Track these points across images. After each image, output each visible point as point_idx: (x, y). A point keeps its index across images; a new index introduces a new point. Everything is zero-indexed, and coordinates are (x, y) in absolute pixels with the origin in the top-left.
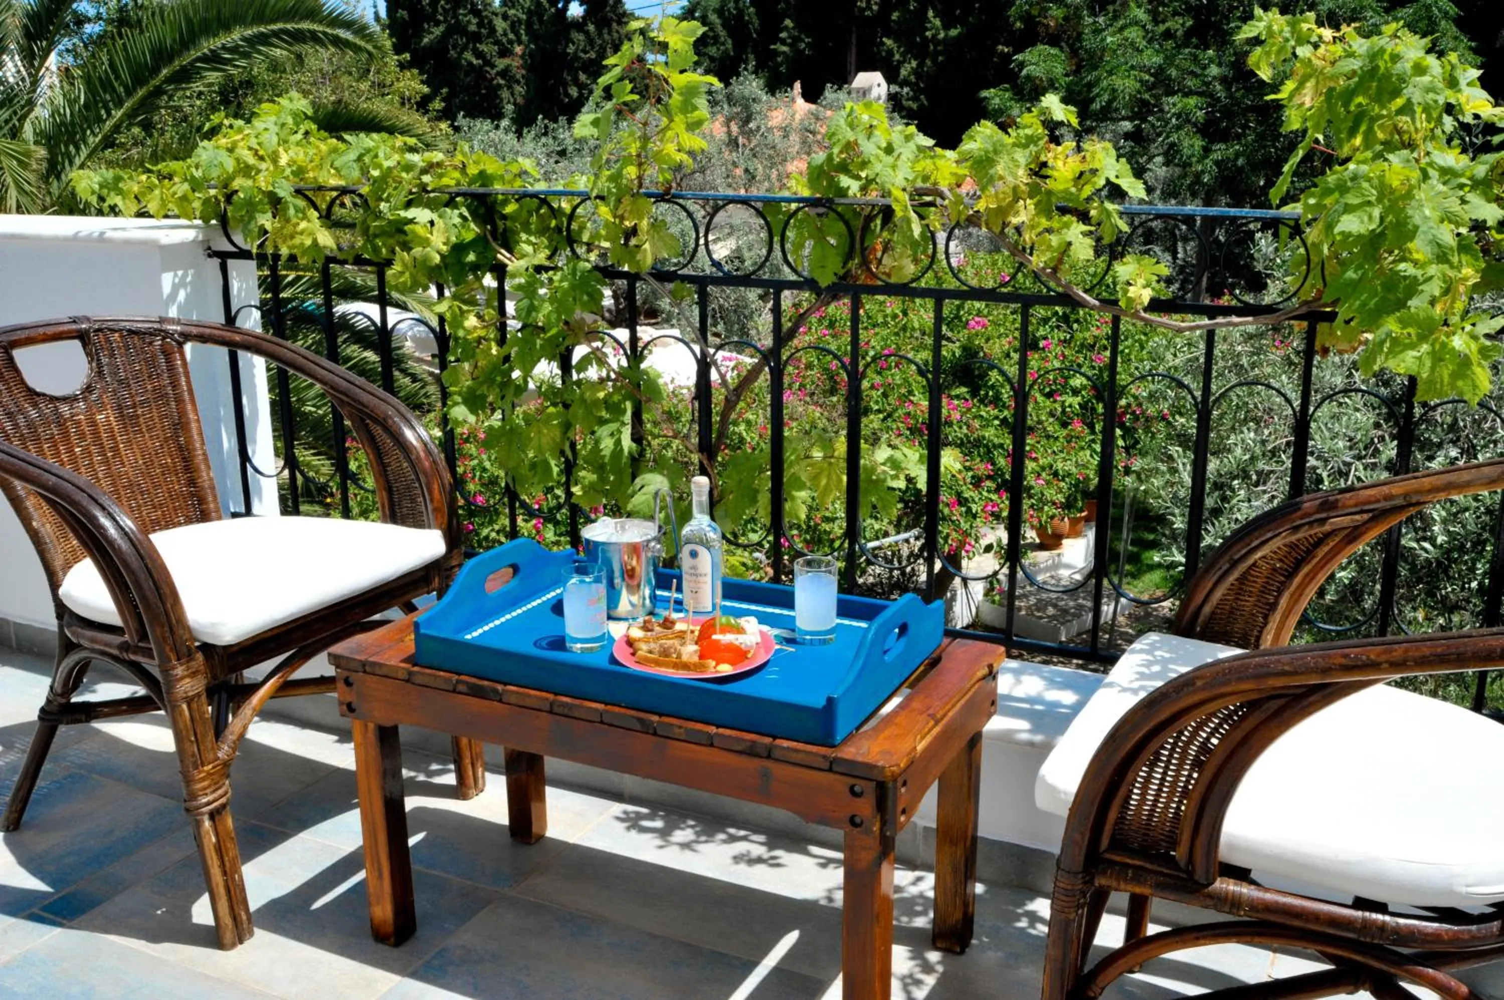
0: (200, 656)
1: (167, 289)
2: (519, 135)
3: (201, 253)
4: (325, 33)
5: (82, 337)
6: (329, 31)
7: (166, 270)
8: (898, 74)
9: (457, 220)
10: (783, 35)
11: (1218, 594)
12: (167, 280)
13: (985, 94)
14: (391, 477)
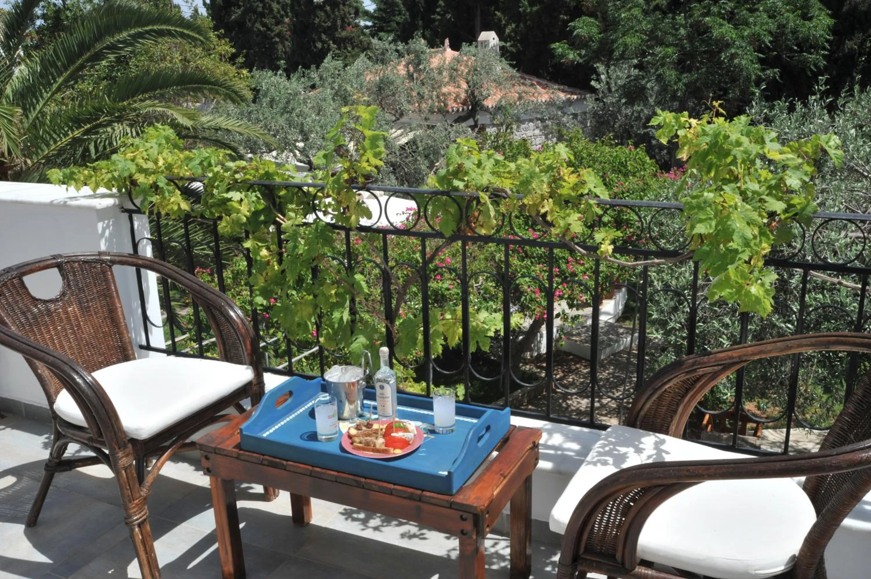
0: (130, 445)
1: (100, 230)
2: (288, 78)
3: (118, 210)
4: (175, 31)
5: (59, 266)
6: (178, 29)
7: (99, 221)
8: (504, 32)
9: (254, 199)
10: (438, 10)
11: (648, 406)
12: (100, 225)
13: (553, 46)
14: (225, 337)
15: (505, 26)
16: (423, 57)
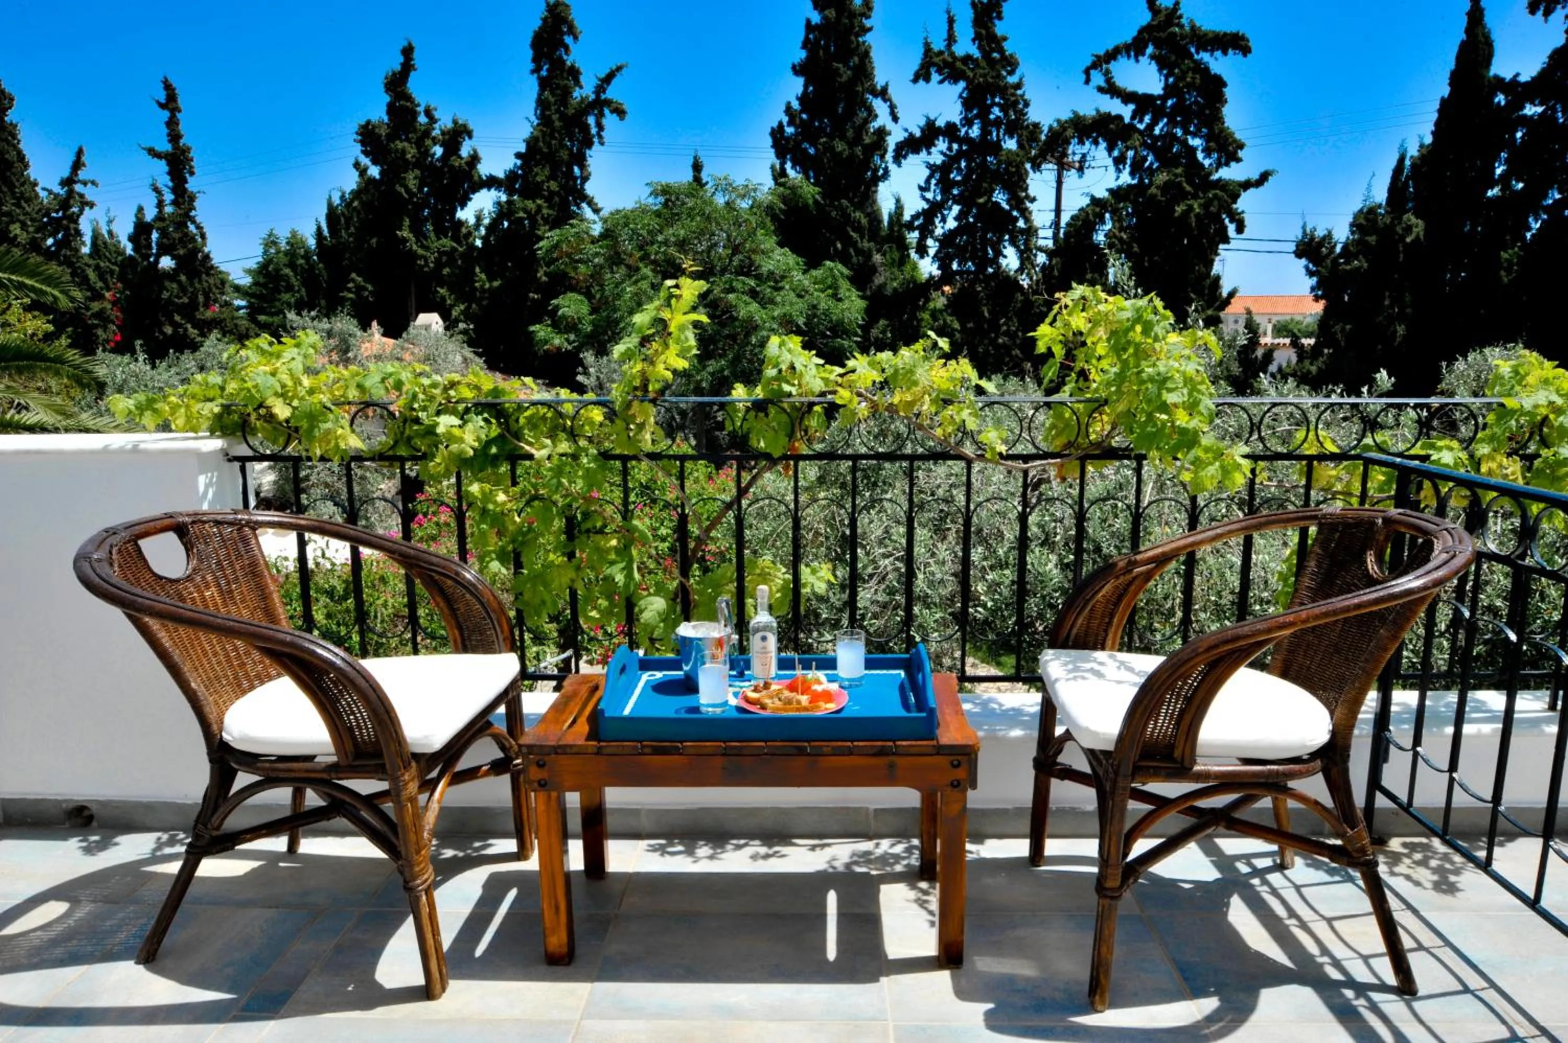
3: (221, 456)
4: (10, 280)
5: (181, 530)
6: (13, 277)
7: (201, 473)
8: (450, 314)
9: (482, 424)
10: (351, 285)
11: (1080, 621)
12: (202, 480)
13: (532, 328)
14: (461, 619)
15: (452, 306)
16: (352, 341)
